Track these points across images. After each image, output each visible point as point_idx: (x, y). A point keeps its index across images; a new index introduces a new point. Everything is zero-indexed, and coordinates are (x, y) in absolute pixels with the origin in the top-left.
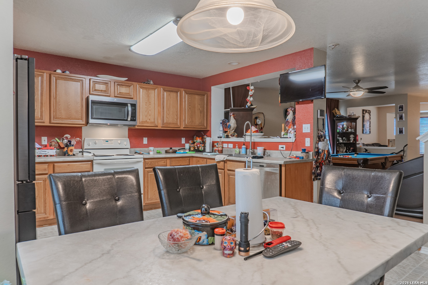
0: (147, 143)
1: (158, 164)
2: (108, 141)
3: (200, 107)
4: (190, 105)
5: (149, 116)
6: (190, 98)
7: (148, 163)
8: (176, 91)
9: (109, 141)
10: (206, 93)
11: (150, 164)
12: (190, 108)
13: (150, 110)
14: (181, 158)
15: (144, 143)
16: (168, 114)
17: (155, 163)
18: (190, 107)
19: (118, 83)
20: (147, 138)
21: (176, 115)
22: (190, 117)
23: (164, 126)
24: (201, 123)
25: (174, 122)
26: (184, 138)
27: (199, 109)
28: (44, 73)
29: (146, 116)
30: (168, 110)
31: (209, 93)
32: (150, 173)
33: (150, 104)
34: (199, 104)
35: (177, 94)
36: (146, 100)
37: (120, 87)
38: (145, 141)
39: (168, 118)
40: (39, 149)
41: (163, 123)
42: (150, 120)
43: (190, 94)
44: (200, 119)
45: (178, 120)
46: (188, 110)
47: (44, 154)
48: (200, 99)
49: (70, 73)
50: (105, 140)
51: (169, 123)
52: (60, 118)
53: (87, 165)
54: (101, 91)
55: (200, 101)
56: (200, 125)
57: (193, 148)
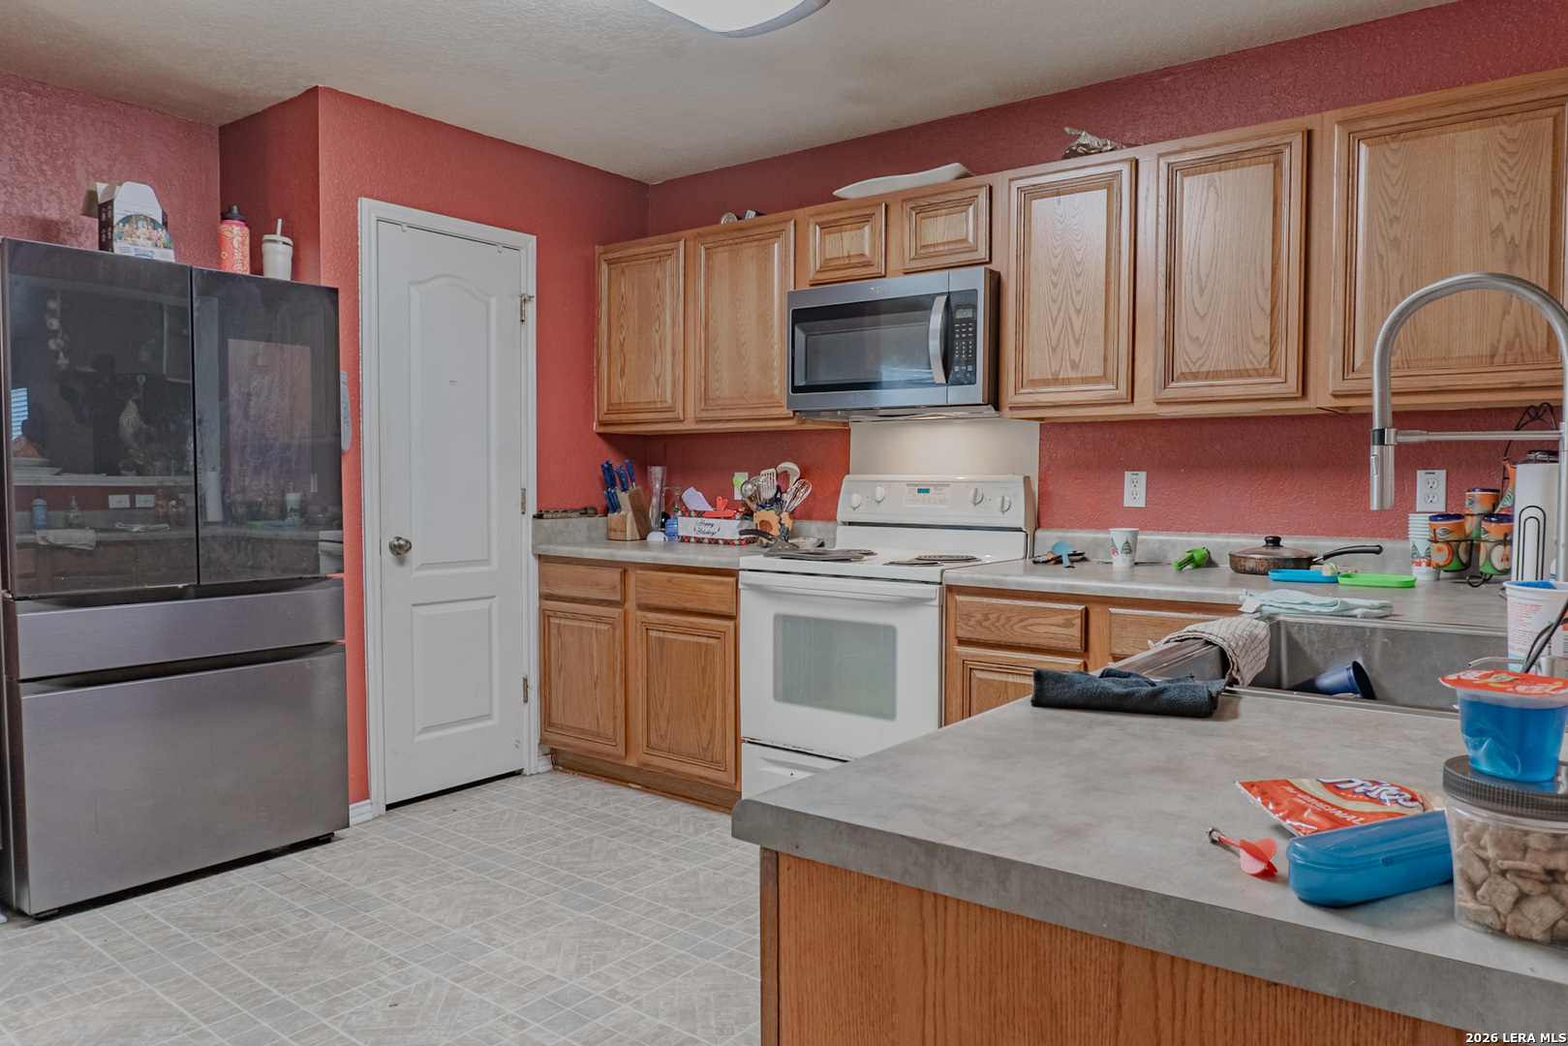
0: (1142, 506)
2: (927, 491)
3: (1510, 212)
4: (1395, 220)
5: (1072, 342)
6: (1395, 166)
7: (970, 616)
8: (1266, 147)
9: (932, 489)
11: (979, 623)
12: (1395, 243)
13: (1078, 312)
15: (1128, 502)
16: (1202, 318)
17: (1009, 619)
18: (1397, 231)
21: (1263, 310)
23: (1169, 393)
25: (1249, 366)
26: (1441, 474)
27: (1500, 229)
28: (679, 240)
29: (1054, 350)
30: (1202, 290)
32: (979, 674)
33: (1078, 275)
34: (1495, 192)
35: (1277, 165)
36: (1055, 257)
37: (922, 218)
38: (1135, 490)
39: (1197, 338)
40: (700, 514)
41: (1169, 375)
42: (1078, 368)
43: (1399, 133)
44: (1506, 312)
45: (1281, 348)
46: (1381, 257)
47: (709, 536)
48: (1511, 148)
49: (758, 214)
50: (917, 485)
51: (1209, 372)
52: (719, 398)
53: (722, 589)
54: (847, 261)
55: (1504, 161)
56: (1509, 359)
57: (1439, 550)
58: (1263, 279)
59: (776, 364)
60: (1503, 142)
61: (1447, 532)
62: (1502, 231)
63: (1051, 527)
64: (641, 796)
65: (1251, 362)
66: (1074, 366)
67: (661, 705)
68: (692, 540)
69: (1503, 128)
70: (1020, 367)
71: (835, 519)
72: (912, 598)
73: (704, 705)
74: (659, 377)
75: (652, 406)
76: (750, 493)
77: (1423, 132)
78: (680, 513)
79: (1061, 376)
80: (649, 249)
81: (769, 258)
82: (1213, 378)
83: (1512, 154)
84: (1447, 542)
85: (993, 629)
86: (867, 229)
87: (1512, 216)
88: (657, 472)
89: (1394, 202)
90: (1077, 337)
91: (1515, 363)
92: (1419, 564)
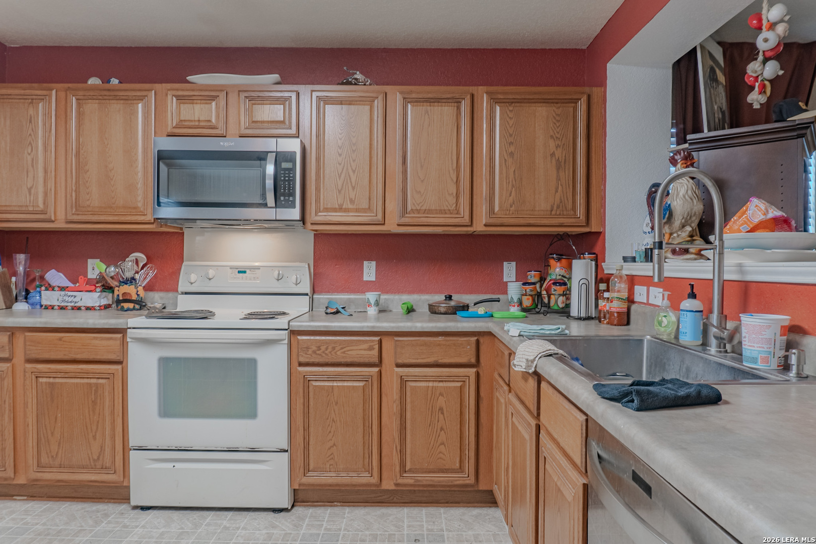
0: (374, 279)
1: (344, 352)
2: (245, 272)
3: (557, 147)
4: (511, 143)
5: (350, 188)
6: (511, 118)
7: (308, 348)
8: (453, 98)
9: (248, 271)
10: (583, 93)
11: (314, 352)
12: (512, 154)
13: (354, 172)
14: (440, 338)
15: (366, 278)
16: (422, 181)
17: (334, 348)
18: (512, 149)
19: (246, 94)
20: (374, 263)
21: (452, 180)
22: (513, 186)
23: (404, 220)
24: (558, 207)
25: (446, 208)
26: (514, 264)
27: (553, 155)
28: (52, 90)
29: (340, 192)
30: (422, 167)
31: (596, 91)
32: (315, 383)
33: (354, 151)
34: (552, 137)
35: (458, 108)
36: (340, 139)
37: (253, 104)
38: (369, 271)
39: (420, 192)
40: (62, 289)
41: (404, 211)
42: (354, 203)
43: (512, 103)
44: (557, 191)
45: (461, 200)
46: (505, 160)
47: (72, 304)
48: (558, 118)
49: (120, 82)
50: (237, 269)
51: (426, 210)
52: (89, 206)
53: (111, 342)
54: (197, 124)
55: (555, 123)
56: (558, 213)
57: (528, 299)
58: (452, 164)
59: (139, 186)
60: (554, 115)
61: (531, 291)
62: (555, 155)
63: (321, 292)
64: (30, 505)
65: (447, 206)
66: (352, 201)
67: (52, 434)
68: (56, 307)
69: (554, 108)
70: (318, 200)
71: (177, 291)
72: (268, 340)
73: (94, 428)
74: (31, 188)
75: (24, 209)
76: (113, 274)
77: (522, 104)
78: (43, 288)
79: (344, 207)
80: (22, 92)
81: (134, 113)
82: (427, 214)
83: (558, 121)
84: (531, 295)
85: (324, 355)
86: (214, 104)
87: (558, 148)
88: (21, 258)
89: (511, 135)
90: (353, 185)
91: (560, 215)
92: (514, 306)
